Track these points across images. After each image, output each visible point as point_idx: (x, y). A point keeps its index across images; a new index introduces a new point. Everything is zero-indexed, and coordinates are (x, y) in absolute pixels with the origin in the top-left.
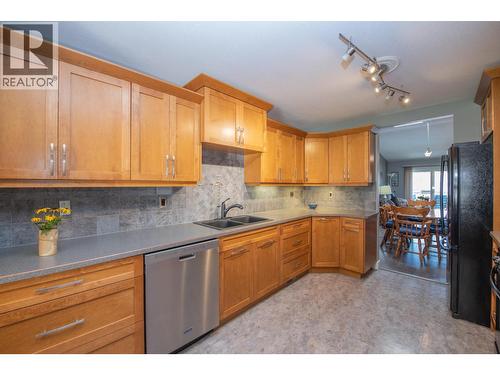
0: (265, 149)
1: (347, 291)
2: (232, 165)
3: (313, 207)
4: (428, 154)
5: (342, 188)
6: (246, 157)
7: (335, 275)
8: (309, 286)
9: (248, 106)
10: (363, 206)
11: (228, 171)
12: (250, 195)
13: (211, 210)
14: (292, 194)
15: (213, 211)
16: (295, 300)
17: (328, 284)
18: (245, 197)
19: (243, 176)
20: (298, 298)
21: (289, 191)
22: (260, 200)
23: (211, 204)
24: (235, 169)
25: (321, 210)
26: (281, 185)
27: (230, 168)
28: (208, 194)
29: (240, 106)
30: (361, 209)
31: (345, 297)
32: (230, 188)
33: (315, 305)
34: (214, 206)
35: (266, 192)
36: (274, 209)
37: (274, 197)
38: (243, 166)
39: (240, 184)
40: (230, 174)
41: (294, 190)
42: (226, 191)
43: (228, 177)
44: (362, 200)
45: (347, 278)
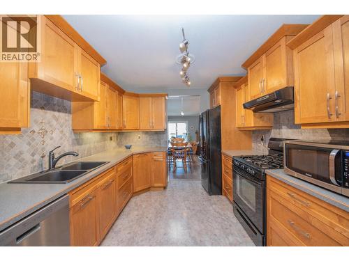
0: (99, 99)
1: (160, 202)
2: (59, 111)
3: (128, 148)
4: (183, 114)
5: (147, 133)
6: (73, 104)
7: (148, 193)
8: (136, 208)
9: (85, 53)
10: (160, 144)
11: (54, 116)
12: (78, 142)
13: (33, 161)
14: (111, 139)
15: (36, 164)
16: (131, 224)
17: (147, 201)
18: (73, 144)
19: (70, 122)
20: (132, 221)
21: (109, 136)
22: (88, 146)
23: (33, 155)
24: (62, 115)
25: (135, 150)
26: (104, 131)
27: (56, 114)
28: (29, 144)
29: (78, 51)
30: (159, 145)
31: (162, 206)
32: (56, 135)
33: (147, 220)
34: (37, 157)
35: (91, 138)
36: (98, 152)
37: (98, 142)
38: (70, 112)
39: (68, 131)
40: (57, 120)
41: (113, 135)
42: (52, 139)
43: (54, 123)
44: (159, 140)
45: (157, 192)
